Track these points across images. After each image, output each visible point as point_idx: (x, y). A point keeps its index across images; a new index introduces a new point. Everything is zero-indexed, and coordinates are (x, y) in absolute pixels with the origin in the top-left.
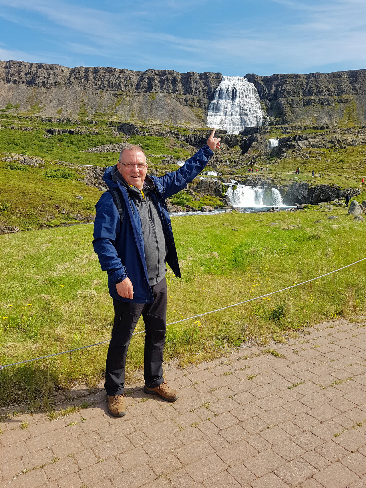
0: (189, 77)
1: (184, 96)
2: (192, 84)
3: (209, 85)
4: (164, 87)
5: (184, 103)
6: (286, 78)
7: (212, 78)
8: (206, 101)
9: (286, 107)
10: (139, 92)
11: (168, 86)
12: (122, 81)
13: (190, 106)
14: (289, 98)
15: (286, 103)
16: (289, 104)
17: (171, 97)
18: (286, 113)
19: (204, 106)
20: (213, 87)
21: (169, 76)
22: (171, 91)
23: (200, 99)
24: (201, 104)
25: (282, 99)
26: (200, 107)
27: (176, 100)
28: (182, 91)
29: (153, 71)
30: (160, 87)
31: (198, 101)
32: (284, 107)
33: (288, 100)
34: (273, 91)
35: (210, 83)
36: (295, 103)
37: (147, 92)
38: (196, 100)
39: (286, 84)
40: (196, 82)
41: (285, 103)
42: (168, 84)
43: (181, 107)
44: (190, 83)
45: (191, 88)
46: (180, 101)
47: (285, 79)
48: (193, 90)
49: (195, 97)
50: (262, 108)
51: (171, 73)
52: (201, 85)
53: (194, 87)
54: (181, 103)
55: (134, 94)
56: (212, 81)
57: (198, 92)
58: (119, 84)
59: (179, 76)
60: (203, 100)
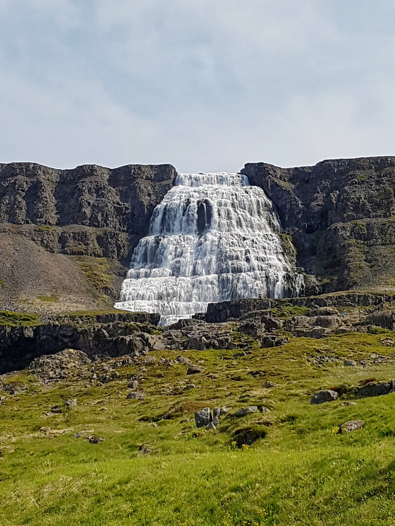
0: (80, 178)
1: (60, 230)
2: (86, 196)
3: (136, 197)
5: (57, 246)
6: (353, 169)
7: (147, 178)
8: (123, 237)
9: (350, 245)
11: (14, 205)
13: (73, 253)
14: (359, 222)
15: (351, 234)
16: (359, 236)
17: (20, 233)
18: (349, 262)
19: (119, 251)
20: (146, 203)
21: (22, 178)
22: (22, 215)
23: (105, 234)
24: (107, 249)
25: (340, 225)
26: (105, 255)
27: (34, 240)
28: (53, 216)
31: (99, 238)
32: (344, 246)
33: (356, 225)
34: (317, 204)
35: (138, 191)
36: (376, 232)
38: (94, 237)
39: (352, 184)
40: (97, 191)
41: (349, 234)
42: (16, 199)
43: (43, 257)
44: (81, 192)
45: (81, 206)
46: (45, 242)
47: (351, 173)
48: (88, 211)
49: (90, 230)
50: (285, 251)
51: (30, 170)
52: (113, 196)
53: (89, 204)
54: (47, 247)
56: (144, 186)
57: (102, 215)
59: (55, 178)
60: (114, 236)
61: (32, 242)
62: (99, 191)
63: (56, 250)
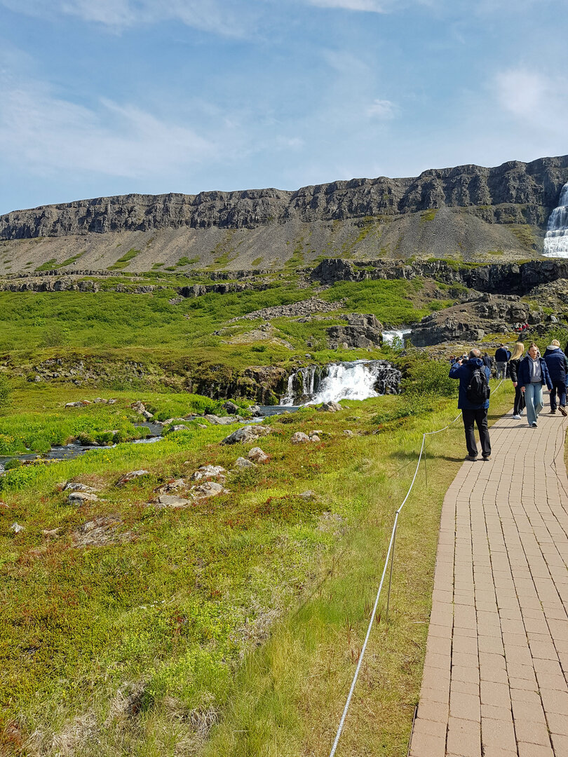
0: (505, 171)
1: (494, 208)
2: (512, 183)
3: (548, 179)
4: (454, 197)
5: (493, 218)
7: (555, 166)
8: (540, 210)
10: (404, 213)
11: (461, 195)
12: (375, 198)
13: (505, 223)
17: (467, 212)
19: (538, 219)
20: (556, 184)
21: (464, 176)
22: (467, 200)
23: (528, 207)
24: (529, 218)
26: (528, 222)
27: (477, 216)
28: (489, 200)
29: (434, 172)
30: (445, 198)
31: (523, 211)
35: (549, 176)
37: (419, 210)
38: (519, 210)
40: (519, 179)
42: (462, 190)
43: (486, 226)
44: (508, 180)
45: (509, 190)
46: (485, 216)
48: (514, 193)
49: (516, 206)
51: (469, 169)
52: (531, 182)
53: (514, 187)
54: (486, 220)
55: (394, 217)
56: (554, 172)
57: (524, 195)
58: (369, 203)
59: (486, 173)
60: (534, 208)
61: (476, 217)
62: (520, 178)
63: (493, 222)
